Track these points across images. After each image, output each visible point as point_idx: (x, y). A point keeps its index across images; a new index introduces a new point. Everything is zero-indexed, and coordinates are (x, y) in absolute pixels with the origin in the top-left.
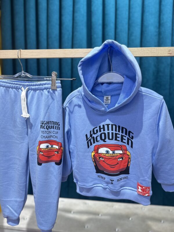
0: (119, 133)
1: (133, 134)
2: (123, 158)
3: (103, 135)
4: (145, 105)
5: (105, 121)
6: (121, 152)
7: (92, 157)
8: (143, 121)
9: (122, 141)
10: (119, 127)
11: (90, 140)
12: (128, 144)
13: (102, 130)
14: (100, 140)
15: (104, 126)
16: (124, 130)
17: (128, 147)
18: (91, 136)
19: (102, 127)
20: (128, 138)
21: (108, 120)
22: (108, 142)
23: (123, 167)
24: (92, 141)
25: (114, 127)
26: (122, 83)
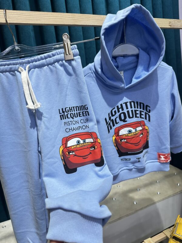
0: (137, 109)
1: (150, 107)
2: (142, 134)
3: (122, 115)
4: (158, 76)
5: (122, 99)
6: (141, 128)
7: (114, 141)
9: (141, 117)
10: (137, 103)
11: (110, 123)
12: (146, 119)
13: (120, 110)
14: (120, 122)
15: (121, 105)
16: (142, 105)
17: (146, 122)
18: (110, 118)
19: (120, 107)
20: (145, 113)
21: (125, 98)
22: (129, 121)
23: (142, 144)
25: (132, 103)
26: (137, 56)
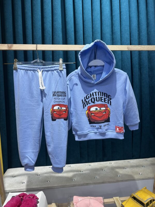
0: (103, 97)
1: (111, 96)
2: (106, 112)
3: (93, 99)
4: (117, 78)
5: (93, 90)
6: (104, 109)
7: (87, 114)
8: (117, 88)
9: (105, 102)
10: (103, 93)
11: (85, 103)
12: (108, 103)
13: (92, 96)
14: (91, 103)
15: (93, 93)
16: (106, 94)
17: (108, 105)
18: (85, 100)
20: (108, 99)
21: (95, 89)
22: (96, 103)
23: (106, 118)
24: (86, 103)
25: (99, 93)
26: (103, 66)
